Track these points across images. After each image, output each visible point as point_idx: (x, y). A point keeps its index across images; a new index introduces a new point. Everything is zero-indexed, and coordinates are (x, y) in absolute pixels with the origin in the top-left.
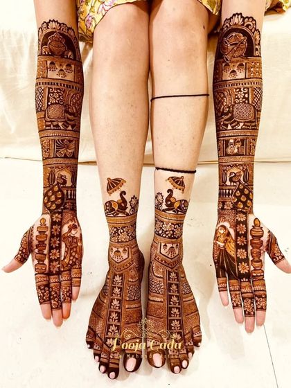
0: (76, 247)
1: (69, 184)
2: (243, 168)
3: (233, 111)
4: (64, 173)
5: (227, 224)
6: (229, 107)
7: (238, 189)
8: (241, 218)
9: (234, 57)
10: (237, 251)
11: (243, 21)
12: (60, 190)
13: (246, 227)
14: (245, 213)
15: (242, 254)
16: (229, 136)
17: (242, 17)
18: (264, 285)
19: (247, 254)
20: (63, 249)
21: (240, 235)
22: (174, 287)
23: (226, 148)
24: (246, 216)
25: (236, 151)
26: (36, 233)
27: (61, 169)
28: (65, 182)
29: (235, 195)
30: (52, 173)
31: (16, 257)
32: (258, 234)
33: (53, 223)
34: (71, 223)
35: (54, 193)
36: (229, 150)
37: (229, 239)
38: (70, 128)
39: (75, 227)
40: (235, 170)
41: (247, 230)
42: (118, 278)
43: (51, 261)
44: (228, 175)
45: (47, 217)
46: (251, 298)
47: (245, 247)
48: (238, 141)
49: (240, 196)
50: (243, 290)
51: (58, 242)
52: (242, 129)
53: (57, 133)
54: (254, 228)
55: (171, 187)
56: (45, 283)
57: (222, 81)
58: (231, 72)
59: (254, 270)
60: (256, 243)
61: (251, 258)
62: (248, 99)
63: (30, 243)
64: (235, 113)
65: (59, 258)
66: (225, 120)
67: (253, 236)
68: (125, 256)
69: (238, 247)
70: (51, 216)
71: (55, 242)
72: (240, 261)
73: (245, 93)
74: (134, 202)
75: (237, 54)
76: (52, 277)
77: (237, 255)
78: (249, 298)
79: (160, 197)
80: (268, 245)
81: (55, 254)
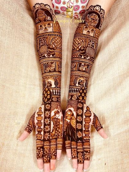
0: (59, 125)
2: (86, 79)
3: (86, 50)
6: (84, 48)
7: (82, 89)
8: (80, 106)
9: (91, 25)
10: (77, 125)
11: (100, 10)
13: (83, 111)
14: (82, 103)
15: (79, 126)
16: (82, 62)
17: (100, 8)
18: (90, 145)
19: (82, 126)
20: (52, 126)
21: (79, 116)
23: (79, 67)
24: (83, 105)
25: (84, 69)
26: (36, 116)
27: (48, 78)
28: (51, 85)
29: (79, 92)
30: (44, 81)
33: (46, 110)
35: (46, 92)
36: (81, 68)
37: (73, 117)
39: (58, 112)
40: (82, 79)
41: (83, 112)
43: (45, 132)
44: (78, 80)
45: (43, 107)
46: (82, 152)
47: (81, 123)
48: (86, 65)
49: (82, 93)
50: (78, 147)
51: (49, 121)
52: (89, 59)
53: (44, 60)
54: (86, 112)
56: (41, 146)
57: (82, 34)
58: (88, 31)
59: (86, 136)
60: (87, 120)
61: (84, 129)
62: (93, 46)
64: (87, 51)
65: (49, 131)
66: (81, 53)
67: (86, 116)
69: (77, 122)
70: (45, 106)
71: (47, 121)
72: (78, 130)
73: (93, 44)
76: (45, 142)
77: (76, 127)
78: (81, 152)
80: (93, 121)
81: (47, 129)
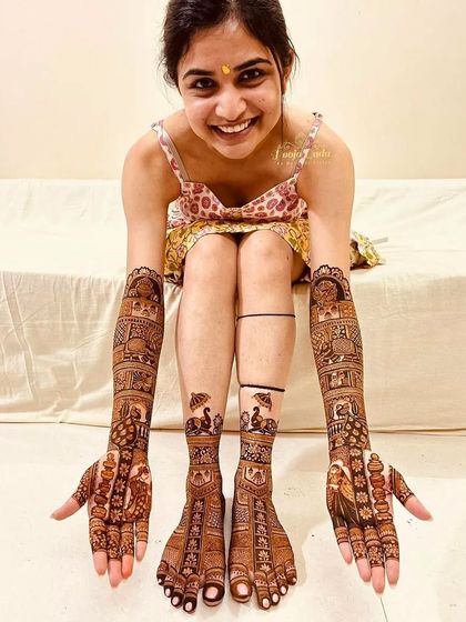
1: (143, 419)
2: (351, 400)
3: (332, 347)
4: (139, 406)
5: (340, 463)
6: (328, 344)
7: (348, 422)
8: (355, 453)
9: (327, 302)
10: (355, 495)
11: (330, 271)
12: (133, 424)
13: (362, 462)
14: (360, 448)
15: (362, 498)
16: (331, 371)
17: (328, 268)
19: (369, 497)
21: (356, 475)
22: (261, 516)
23: (329, 382)
24: (362, 451)
25: (340, 383)
26: (101, 468)
27: (137, 401)
29: (345, 429)
30: (126, 405)
31: (74, 496)
32: (376, 468)
33: (122, 460)
34: (141, 465)
35: (126, 427)
36: (333, 384)
37: (344, 479)
38: (149, 363)
39: (145, 471)
40: (342, 402)
41: (363, 465)
42: (199, 504)
43: (112, 507)
44: (335, 408)
45: (116, 453)
46: (378, 546)
47: (365, 489)
48: (341, 374)
49: (352, 430)
50: (367, 539)
51: (123, 487)
52: (343, 361)
53: (135, 364)
54: (371, 462)
55: (257, 405)
57: (319, 323)
58: (326, 314)
59: (379, 513)
60: (377, 481)
62: (345, 334)
63: (93, 481)
64: (335, 348)
65: (122, 507)
66: (325, 357)
67: (371, 472)
68: (207, 480)
70: (120, 453)
71: (119, 486)
73: (342, 330)
74: (218, 421)
75: (329, 298)
77: (356, 499)
78: (375, 546)
79: (245, 417)
80: (391, 481)
81: (117, 501)
